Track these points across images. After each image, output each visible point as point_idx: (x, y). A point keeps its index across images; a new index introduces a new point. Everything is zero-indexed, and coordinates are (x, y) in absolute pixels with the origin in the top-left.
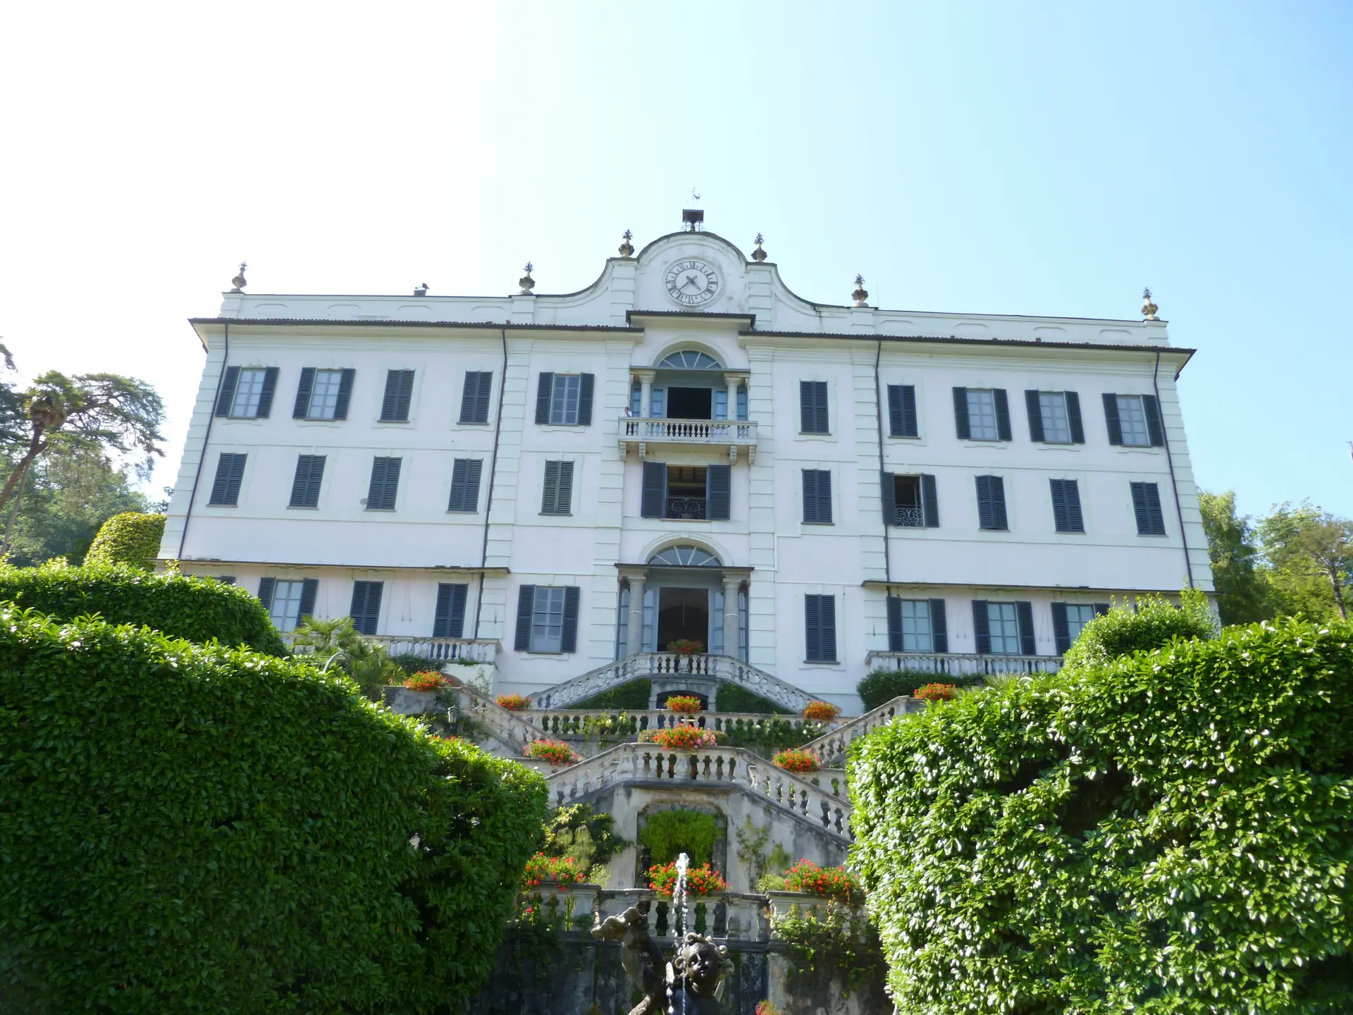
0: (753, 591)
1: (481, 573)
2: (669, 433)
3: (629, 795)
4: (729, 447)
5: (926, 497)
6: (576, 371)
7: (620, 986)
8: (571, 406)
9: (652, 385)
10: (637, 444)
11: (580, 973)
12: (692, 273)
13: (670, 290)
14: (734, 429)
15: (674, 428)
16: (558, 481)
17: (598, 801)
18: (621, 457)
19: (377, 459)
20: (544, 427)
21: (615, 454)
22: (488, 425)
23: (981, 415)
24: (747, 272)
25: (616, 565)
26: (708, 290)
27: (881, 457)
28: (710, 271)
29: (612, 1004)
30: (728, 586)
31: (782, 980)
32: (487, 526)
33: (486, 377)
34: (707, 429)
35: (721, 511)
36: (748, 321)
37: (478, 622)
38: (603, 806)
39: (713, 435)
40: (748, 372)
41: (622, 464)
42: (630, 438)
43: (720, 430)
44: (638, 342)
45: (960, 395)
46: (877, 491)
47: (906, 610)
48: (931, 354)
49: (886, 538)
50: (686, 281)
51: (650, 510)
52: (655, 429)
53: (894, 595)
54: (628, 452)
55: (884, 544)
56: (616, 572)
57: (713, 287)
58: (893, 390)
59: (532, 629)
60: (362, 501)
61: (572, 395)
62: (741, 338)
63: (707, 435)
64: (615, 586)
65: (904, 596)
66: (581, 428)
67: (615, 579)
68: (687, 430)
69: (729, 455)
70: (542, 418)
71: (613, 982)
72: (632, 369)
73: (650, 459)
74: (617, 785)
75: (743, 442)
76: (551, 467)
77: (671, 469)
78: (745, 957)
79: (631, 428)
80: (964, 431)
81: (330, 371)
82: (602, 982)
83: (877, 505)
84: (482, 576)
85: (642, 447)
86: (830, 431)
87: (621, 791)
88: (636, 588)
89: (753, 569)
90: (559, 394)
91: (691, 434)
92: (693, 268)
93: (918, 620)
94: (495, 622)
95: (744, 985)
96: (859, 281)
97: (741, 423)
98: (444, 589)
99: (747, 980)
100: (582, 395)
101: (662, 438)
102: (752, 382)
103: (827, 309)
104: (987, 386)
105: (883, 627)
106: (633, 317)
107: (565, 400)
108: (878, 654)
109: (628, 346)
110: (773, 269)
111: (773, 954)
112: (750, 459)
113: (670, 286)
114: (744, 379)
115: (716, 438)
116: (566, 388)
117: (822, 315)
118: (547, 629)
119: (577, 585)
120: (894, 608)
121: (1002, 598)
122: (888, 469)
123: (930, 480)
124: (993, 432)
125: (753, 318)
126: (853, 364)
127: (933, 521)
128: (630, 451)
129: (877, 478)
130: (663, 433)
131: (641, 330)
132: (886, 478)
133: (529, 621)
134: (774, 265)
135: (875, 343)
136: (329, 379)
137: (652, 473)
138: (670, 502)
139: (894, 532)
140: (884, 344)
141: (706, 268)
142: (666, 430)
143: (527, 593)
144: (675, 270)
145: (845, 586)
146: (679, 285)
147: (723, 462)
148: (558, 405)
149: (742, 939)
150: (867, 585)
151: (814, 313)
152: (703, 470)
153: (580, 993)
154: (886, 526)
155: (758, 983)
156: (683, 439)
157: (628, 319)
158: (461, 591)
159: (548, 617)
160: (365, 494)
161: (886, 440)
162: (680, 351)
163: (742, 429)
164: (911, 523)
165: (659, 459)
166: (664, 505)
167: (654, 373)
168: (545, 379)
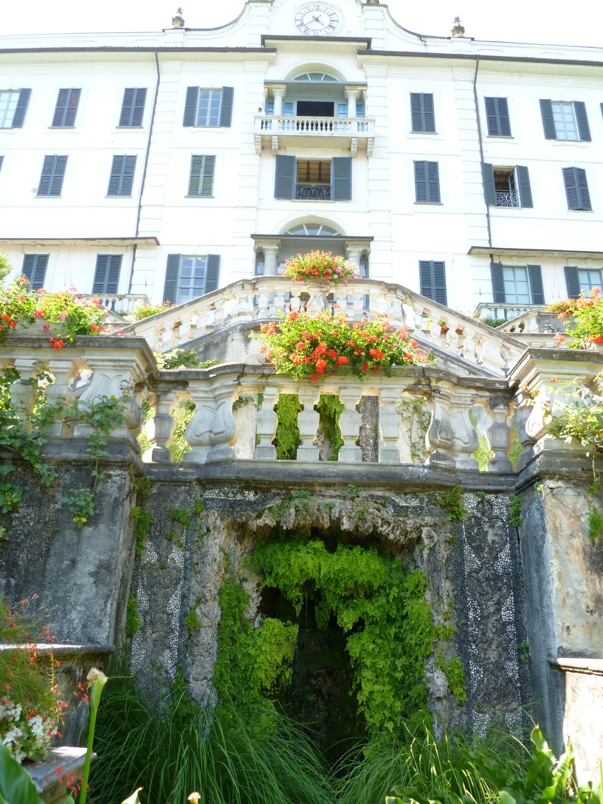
0: (372, 258)
1: (134, 243)
2: (298, 128)
3: (247, 340)
4: (349, 140)
5: (521, 184)
6: (220, 85)
7: (191, 567)
8: (214, 113)
9: (283, 99)
10: (271, 136)
11: (88, 530)
12: (316, 14)
13: (298, 26)
14: (354, 124)
15: (303, 124)
16: (202, 170)
17: (207, 348)
18: (257, 150)
19: (47, 157)
20: (190, 128)
21: (252, 148)
22: (142, 128)
23: (564, 122)
24: (362, 12)
25: (253, 236)
26: (330, 26)
27: (481, 151)
28: (331, 12)
29: (174, 603)
30: (351, 255)
31: (577, 542)
32: (140, 207)
33: (142, 92)
34: (331, 125)
35: (344, 193)
36: (366, 44)
37: (131, 285)
38: (214, 353)
39: (336, 129)
40: (365, 85)
41: (258, 156)
42: (265, 132)
43: (342, 126)
44: (272, 63)
45: (546, 106)
46: (479, 179)
47: (507, 275)
48: (520, 72)
49: (488, 215)
50: (312, 19)
51: (282, 192)
52: (286, 125)
53: (496, 261)
54: (263, 148)
55: (486, 220)
56: (252, 242)
57: (335, 24)
58: (489, 102)
59: (178, 290)
60: (34, 190)
61: (215, 104)
62: (359, 56)
63: (331, 129)
64: (252, 255)
65: (505, 262)
66: (223, 129)
67: (253, 248)
68: (314, 125)
69: (350, 149)
70: (189, 121)
71: (177, 556)
72: (266, 83)
73: (282, 153)
74: (233, 328)
75: (361, 134)
76: (196, 160)
77: (300, 162)
78: (470, 503)
79: (265, 124)
80: (550, 133)
81: (10, 91)
82: (151, 556)
83: (481, 190)
84: (135, 247)
85: (275, 139)
86: (437, 131)
87: (237, 336)
88: (270, 258)
89: (372, 239)
90: (205, 104)
91: (317, 129)
92: (318, 10)
93: (517, 283)
94: (146, 285)
95: (472, 560)
96: (457, 20)
97: (361, 119)
98: (102, 259)
99: (478, 550)
100: (223, 104)
101: (292, 131)
102: (369, 93)
103: (432, 39)
104: (569, 100)
105: (488, 287)
106: (267, 41)
107: (209, 108)
108: (487, 306)
109: (263, 66)
110: (385, 9)
111: (551, 484)
112: (369, 150)
113: (298, 23)
114: (362, 91)
115: (339, 132)
116: (210, 100)
117: (427, 43)
118: (191, 291)
119: (217, 254)
120: (497, 272)
121: (590, 265)
122: (486, 161)
123: (523, 171)
124: (575, 134)
125: (368, 41)
126: (455, 80)
127: (528, 202)
128: (265, 145)
129: (479, 168)
130: (293, 128)
131: (273, 50)
132: (486, 167)
133: (175, 283)
134: (385, 6)
135: (474, 62)
136: (10, 97)
137: (284, 164)
138: (299, 188)
139: (494, 210)
140: (482, 62)
141: (328, 10)
142: (296, 126)
143: (173, 260)
144: (302, 12)
145: (454, 254)
146: (305, 22)
147: (346, 155)
148: (203, 113)
149: (459, 466)
150: (473, 251)
151: (420, 42)
152: (328, 163)
153: (83, 575)
154: (488, 205)
155: (504, 557)
156: (310, 132)
157: (263, 43)
158: (116, 260)
159: (192, 280)
160: (36, 184)
161: (484, 139)
162: (308, 73)
163: (361, 125)
164: (507, 204)
165: (289, 153)
166: (294, 190)
167: (284, 86)
168: (192, 92)
